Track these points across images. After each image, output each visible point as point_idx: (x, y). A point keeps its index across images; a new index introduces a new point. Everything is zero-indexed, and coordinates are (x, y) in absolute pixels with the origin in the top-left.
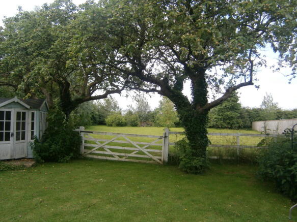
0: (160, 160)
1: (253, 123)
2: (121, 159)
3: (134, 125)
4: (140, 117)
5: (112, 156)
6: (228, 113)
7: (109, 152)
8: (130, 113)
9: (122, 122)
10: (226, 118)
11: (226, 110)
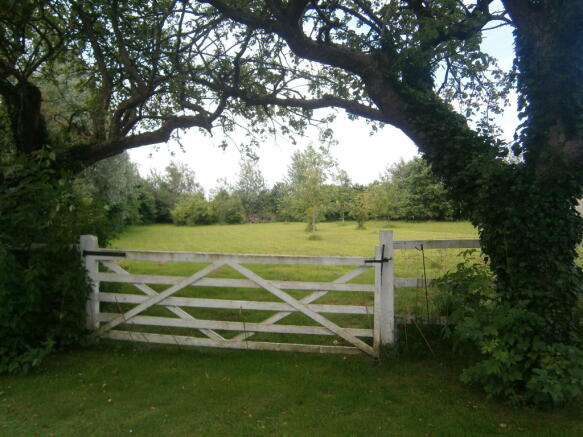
0: (369, 341)
2: (228, 344)
3: (233, 220)
5: (197, 333)
7: (186, 321)
10: (430, 197)
11: (429, 181)
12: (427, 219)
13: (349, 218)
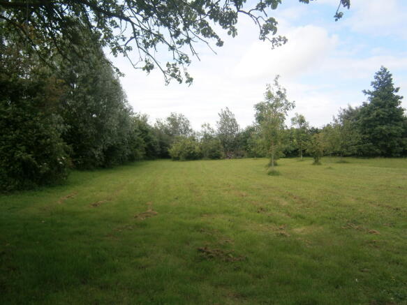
3: (214, 156)
4: (224, 143)
6: (384, 128)
8: (207, 138)
9: (194, 153)
10: (379, 136)
11: (378, 123)
12: (374, 155)
13: (306, 155)
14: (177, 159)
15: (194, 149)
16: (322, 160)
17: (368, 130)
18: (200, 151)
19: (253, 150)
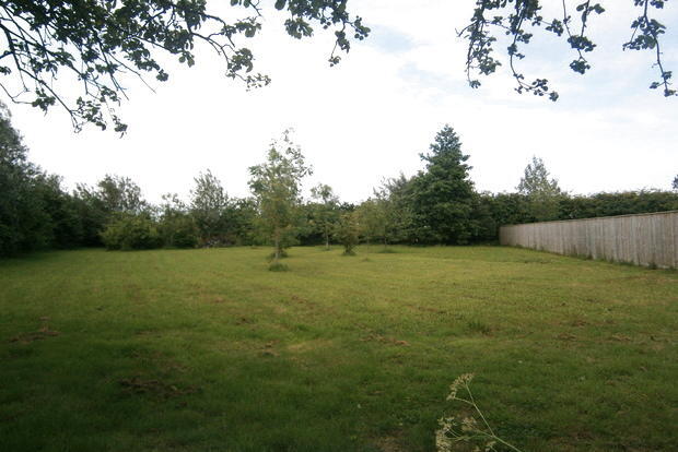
1: (502, 228)
3: (184, 243)
4: (201, 223)
6: (446, 205)
8: (171, 215)
9: (147, 238)
10: (439, 217)
11: (438, 199)
12: (434, 243)
13: (333, 242)
14: (115, 247)
15: (148, 231)
16: (357, 249)
17: (423, 208)
18: (158, 235)
19: (250, 234)
